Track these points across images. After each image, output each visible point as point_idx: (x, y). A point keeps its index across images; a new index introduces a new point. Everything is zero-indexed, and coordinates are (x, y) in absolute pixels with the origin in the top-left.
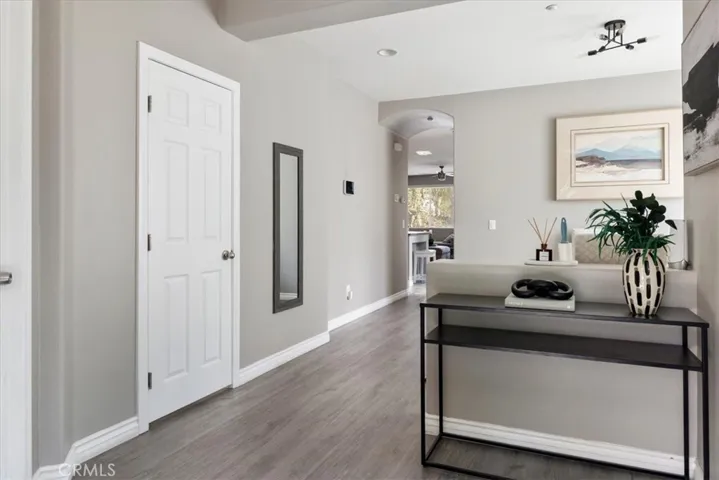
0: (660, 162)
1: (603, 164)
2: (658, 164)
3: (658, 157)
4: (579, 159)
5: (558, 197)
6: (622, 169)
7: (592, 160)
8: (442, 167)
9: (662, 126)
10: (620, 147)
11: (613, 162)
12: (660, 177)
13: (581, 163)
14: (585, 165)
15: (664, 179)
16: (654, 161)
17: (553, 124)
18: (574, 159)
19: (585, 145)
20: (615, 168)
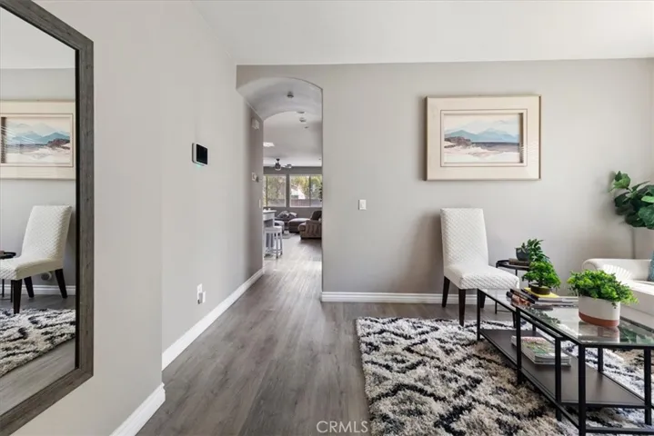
0: (519, 145)
1: (467, 145)
2: (516, 147)
3: (516, 140)
4: (447, 140)
5: (429, 177)
6: (486, 151)
7: (458, 140)
8: (278, 160)
9: (521, 112)
10: (485, 130)
11: (478, 144)
12: (518, 160)
13: (449, 144)
14: (452, 146)
15: (522, 161)
16: (513, 144)
17: (424, 103)
18: (443, 139)
19: (453, 125)
20: (479, 149)
